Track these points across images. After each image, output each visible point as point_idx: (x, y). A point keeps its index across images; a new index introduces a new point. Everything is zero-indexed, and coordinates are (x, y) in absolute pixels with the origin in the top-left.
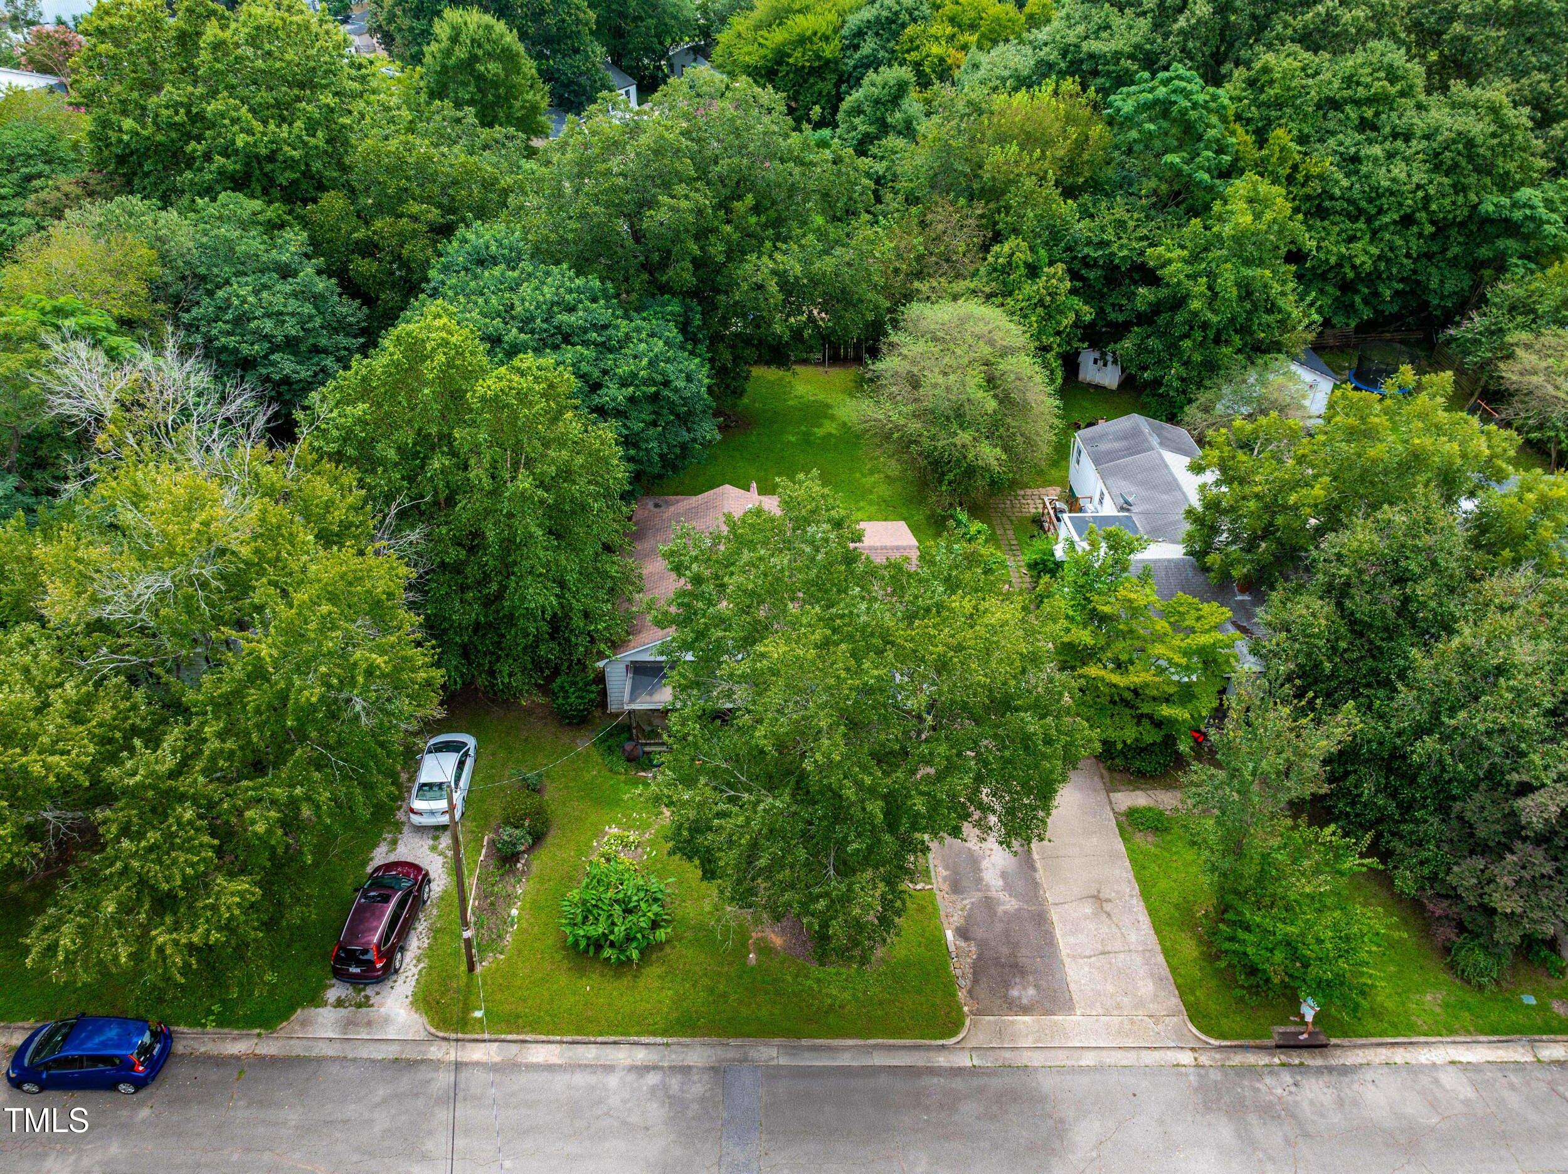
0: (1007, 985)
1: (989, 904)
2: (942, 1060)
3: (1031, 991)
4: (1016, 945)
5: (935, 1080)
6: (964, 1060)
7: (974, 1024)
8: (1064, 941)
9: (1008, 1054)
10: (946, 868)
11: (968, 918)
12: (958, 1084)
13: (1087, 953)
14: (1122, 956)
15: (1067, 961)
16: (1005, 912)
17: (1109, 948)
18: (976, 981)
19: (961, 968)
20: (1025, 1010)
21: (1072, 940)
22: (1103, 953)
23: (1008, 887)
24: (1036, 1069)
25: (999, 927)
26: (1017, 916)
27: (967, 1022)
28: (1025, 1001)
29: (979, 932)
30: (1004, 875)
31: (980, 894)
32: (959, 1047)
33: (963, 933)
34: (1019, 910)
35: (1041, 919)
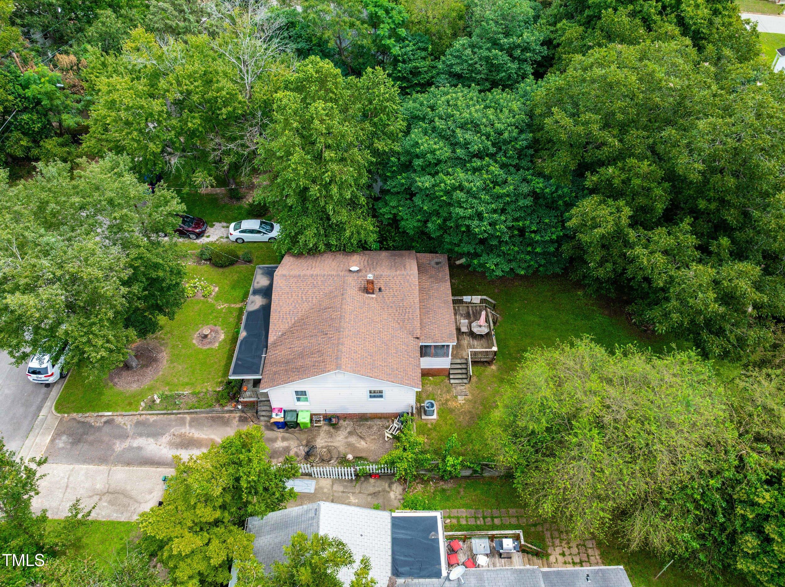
0: (70, 435)
1: (124, 436)
2: (48, 403)
3: (61, 445)
4: (91, 444)
5: (40, 400)
6: (44, 412)
7: (57, 418)
8: (82, 469)
9: (37, 431)
10: (154, 421)
11: (118, 426)
12: (34, 408)
13: (71, 478)
14: (61, 496)
15: (71, 467)
16: (114, 444)
17: (69, 490)
18: (79, 422)
19: (91, 417)
20: (53, 440)
21: (83, 472)
22: (67, 487)
23: (131, 448)
24: (24, 442)
25: (106, 439)
26: (110, 447)
27: (59, 415)
28: (57, 441)
29: (107, 429)
30: (139, 448)
31: (131, 434)
32: (50, 411)
33: (109, 422)
34: (113, 451)
35: (103, 460)
